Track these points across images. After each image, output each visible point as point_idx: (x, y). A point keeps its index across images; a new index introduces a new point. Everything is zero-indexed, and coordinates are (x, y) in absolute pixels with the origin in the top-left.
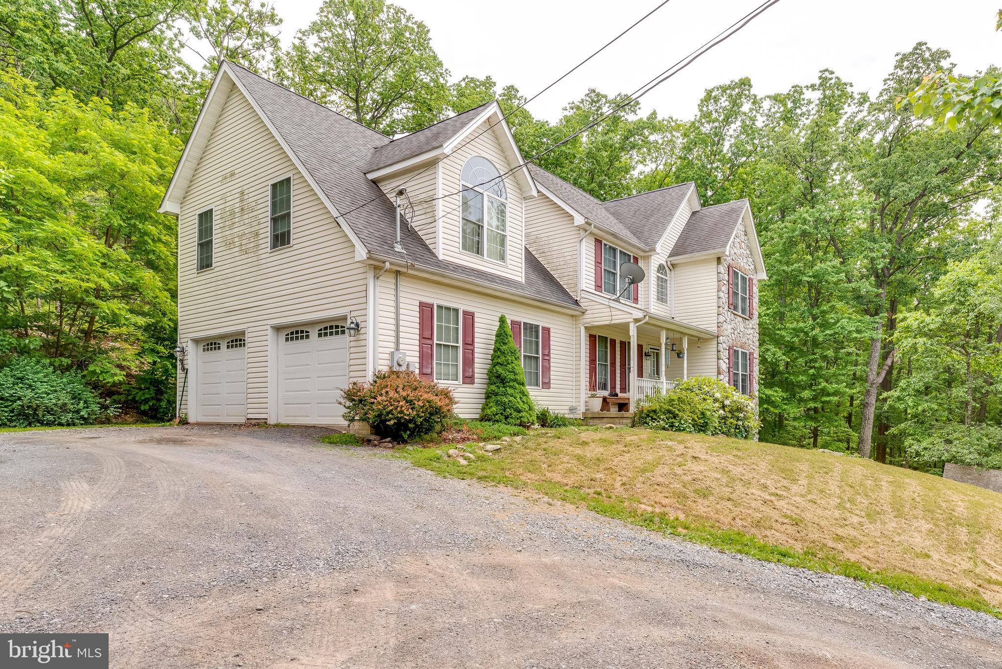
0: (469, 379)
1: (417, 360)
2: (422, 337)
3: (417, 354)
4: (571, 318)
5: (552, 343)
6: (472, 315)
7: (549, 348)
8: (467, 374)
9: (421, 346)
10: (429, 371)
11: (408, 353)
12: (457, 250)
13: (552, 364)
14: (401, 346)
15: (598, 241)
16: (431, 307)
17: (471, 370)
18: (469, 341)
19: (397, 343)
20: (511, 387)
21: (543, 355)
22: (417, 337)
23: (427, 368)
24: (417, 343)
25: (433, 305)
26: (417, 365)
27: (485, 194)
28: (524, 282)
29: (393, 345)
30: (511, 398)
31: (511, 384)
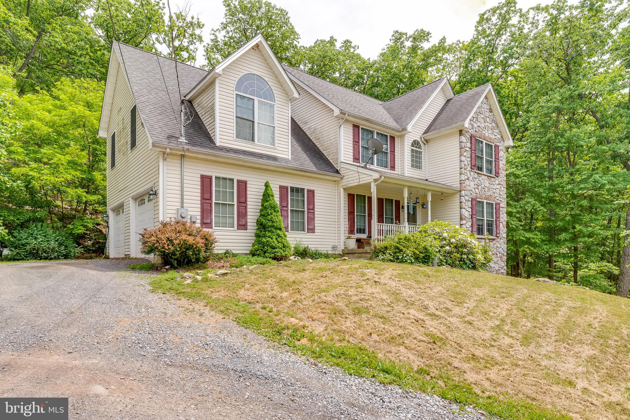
0: (242, 226)
1: (199, 214)
2: (203, 198)
3: (200, 210)
4: (335, 183)
5: (316, 200)
6: (245, 183)
7: (314, 204)
8: (241, 223)
9: (202, 204)
10: (209, 221)
11: (189, 209)
12: (232, 139)
13: (316, 216)
14: (185, 205)
15: (356, 127)
16: (210, 178)
17: (244, 220)
18: (243, 200)
19: (182, 203)
20: (269, 231)
21: (308, 209)
22: (199, 198)
23: (207, 219)
24: (199, 202)
25: (212, 177)
26: (199, 217)
27: (256, 99)
28: (290, 158)
29: (179, 204)
30: (268, 239)
31: (270, 229)
